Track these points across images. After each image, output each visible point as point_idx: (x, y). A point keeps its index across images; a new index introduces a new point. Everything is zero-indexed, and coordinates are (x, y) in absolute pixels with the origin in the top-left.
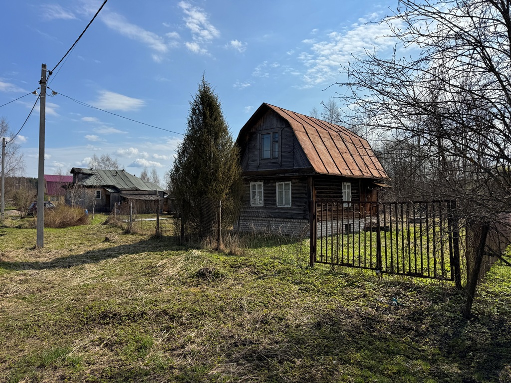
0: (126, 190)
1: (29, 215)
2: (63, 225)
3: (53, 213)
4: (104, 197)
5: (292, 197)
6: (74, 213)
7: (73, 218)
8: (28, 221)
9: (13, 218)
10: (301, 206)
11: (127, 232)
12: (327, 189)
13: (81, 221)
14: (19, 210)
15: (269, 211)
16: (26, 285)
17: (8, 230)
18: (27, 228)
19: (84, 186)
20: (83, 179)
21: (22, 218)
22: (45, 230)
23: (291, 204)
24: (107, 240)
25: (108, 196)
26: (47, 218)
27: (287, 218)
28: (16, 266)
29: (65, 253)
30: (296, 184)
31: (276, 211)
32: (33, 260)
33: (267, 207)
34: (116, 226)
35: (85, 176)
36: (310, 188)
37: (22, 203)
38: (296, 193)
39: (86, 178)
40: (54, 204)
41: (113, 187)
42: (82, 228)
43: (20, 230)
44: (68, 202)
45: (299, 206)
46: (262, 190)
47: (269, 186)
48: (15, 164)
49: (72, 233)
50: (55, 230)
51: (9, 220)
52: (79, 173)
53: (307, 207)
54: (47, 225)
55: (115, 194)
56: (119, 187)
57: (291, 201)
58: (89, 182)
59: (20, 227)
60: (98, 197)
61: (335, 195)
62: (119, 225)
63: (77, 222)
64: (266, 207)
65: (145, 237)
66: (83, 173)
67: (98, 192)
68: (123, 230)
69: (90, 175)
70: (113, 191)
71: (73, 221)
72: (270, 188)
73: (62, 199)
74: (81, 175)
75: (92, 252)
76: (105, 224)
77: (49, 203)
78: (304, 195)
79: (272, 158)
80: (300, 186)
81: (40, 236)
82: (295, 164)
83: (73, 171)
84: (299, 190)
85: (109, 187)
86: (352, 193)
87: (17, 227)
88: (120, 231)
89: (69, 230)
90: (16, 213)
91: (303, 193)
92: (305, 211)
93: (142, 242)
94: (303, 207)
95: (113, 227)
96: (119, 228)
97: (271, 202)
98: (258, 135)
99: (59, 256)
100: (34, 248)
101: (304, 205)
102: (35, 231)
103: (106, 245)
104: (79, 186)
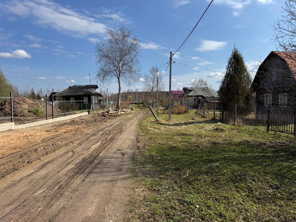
0: (208, 98)
1: (166, 109)
2: (179, 113)
3: (175, 108)
4: (198, 101)
6: (183, 108)
7: (183, 110)
8: (166, 111)
9: (161, 110)
11: (203, 117)
13: (186, 112)
14: (163, 107)
16: (166, 129)
17: (160, 114)
18: (166, 114)
19: (188, 96)
20: (188, 92)
21: (164, 110)
22: (171, 115)
24: (193, 119)
25: (199, 101)
26: (172, 110)
28: (163, 124)
29: (178, 122)
32: (167, 123)
34: (199, 114)
35: (189, 91)
37: (164, 104)
39: (190, 92)
40: (176, 104)
41: (202, 96)
42: (186, 115)
43: (164, 115)
44: (181, 103)
46: (271, 98)
48: (161, 86)
49: (182, 116)
50: (175, 115)
51: (160, 110)
52: (187, 90)
54: (172, 113)
55: (203, 100)
56: (205, 96)
58: (191, 94)
59: (163, 113)
60: (195, 101)
62: (200, 114)
63: (184, 112)
65: (209, 119)
66: (188, 90)
67: (195, 99)
68: (202, 116)
69: (191, 90)
70: (201, 98)
71: (183, 112)
73: (179, 102)
74: (187, 91)
75: (187, 122)
76: (195, 113)
77: (174, 104)
79: (277, 81)
81: (170, 116)
83: (184, 89)
85: (200, 96)
87: (162, 113)
88: (200, 116)
89: (181, 115)
90: (162, 108)
93: (207, 121)
95: (198, 115)
96: (201, 115)
99: (176, 123)
100: (168, 120)
102: (168, 115)
103: (193, 121)
104: (186, 96)
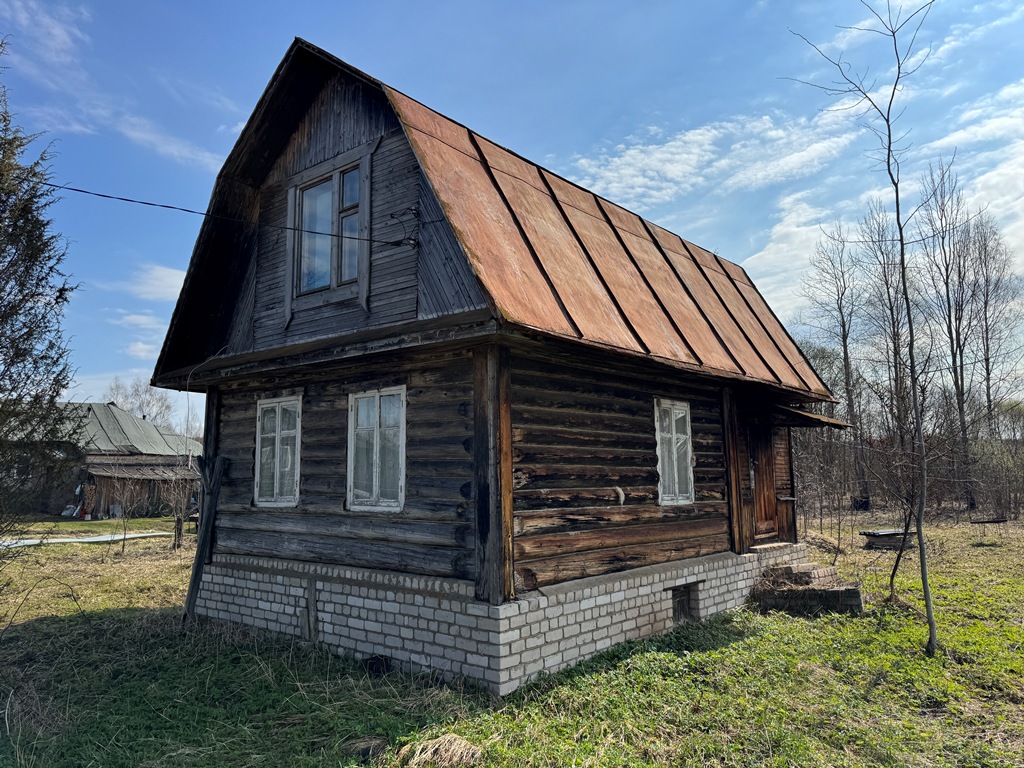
0: (100, 453)
5: (411, 463)
10: (445, 506)
12: (580, 422)
15: (317, 530)
23: (402, 496)
27: (385, 568)
30: (426, 398)
31: (344, 530)
33: (311, 508)
36: (483, 409)
38: (423, 442)
45: (436, 507)
46: (298, 433)
47: (324, 414)
53: (473, 515)
57: (402, 482)
61: (619, 450)
64: (305, 513)
72: (323, 424)
78: (461, 449)
79: (334, 285)
80: (443, 406)
82: (422, 299)
84: (437, 425)
86: (696, 447)
91: (451, 440)
92: (461, 532)
94: (451, 513)
97: (324, 489)
98: (291, 192)
101: (461, 499)
